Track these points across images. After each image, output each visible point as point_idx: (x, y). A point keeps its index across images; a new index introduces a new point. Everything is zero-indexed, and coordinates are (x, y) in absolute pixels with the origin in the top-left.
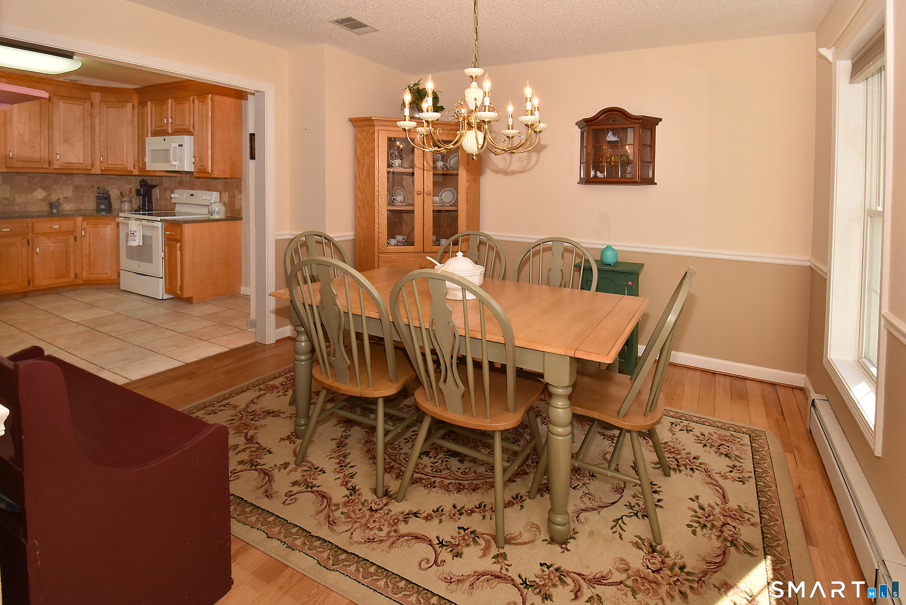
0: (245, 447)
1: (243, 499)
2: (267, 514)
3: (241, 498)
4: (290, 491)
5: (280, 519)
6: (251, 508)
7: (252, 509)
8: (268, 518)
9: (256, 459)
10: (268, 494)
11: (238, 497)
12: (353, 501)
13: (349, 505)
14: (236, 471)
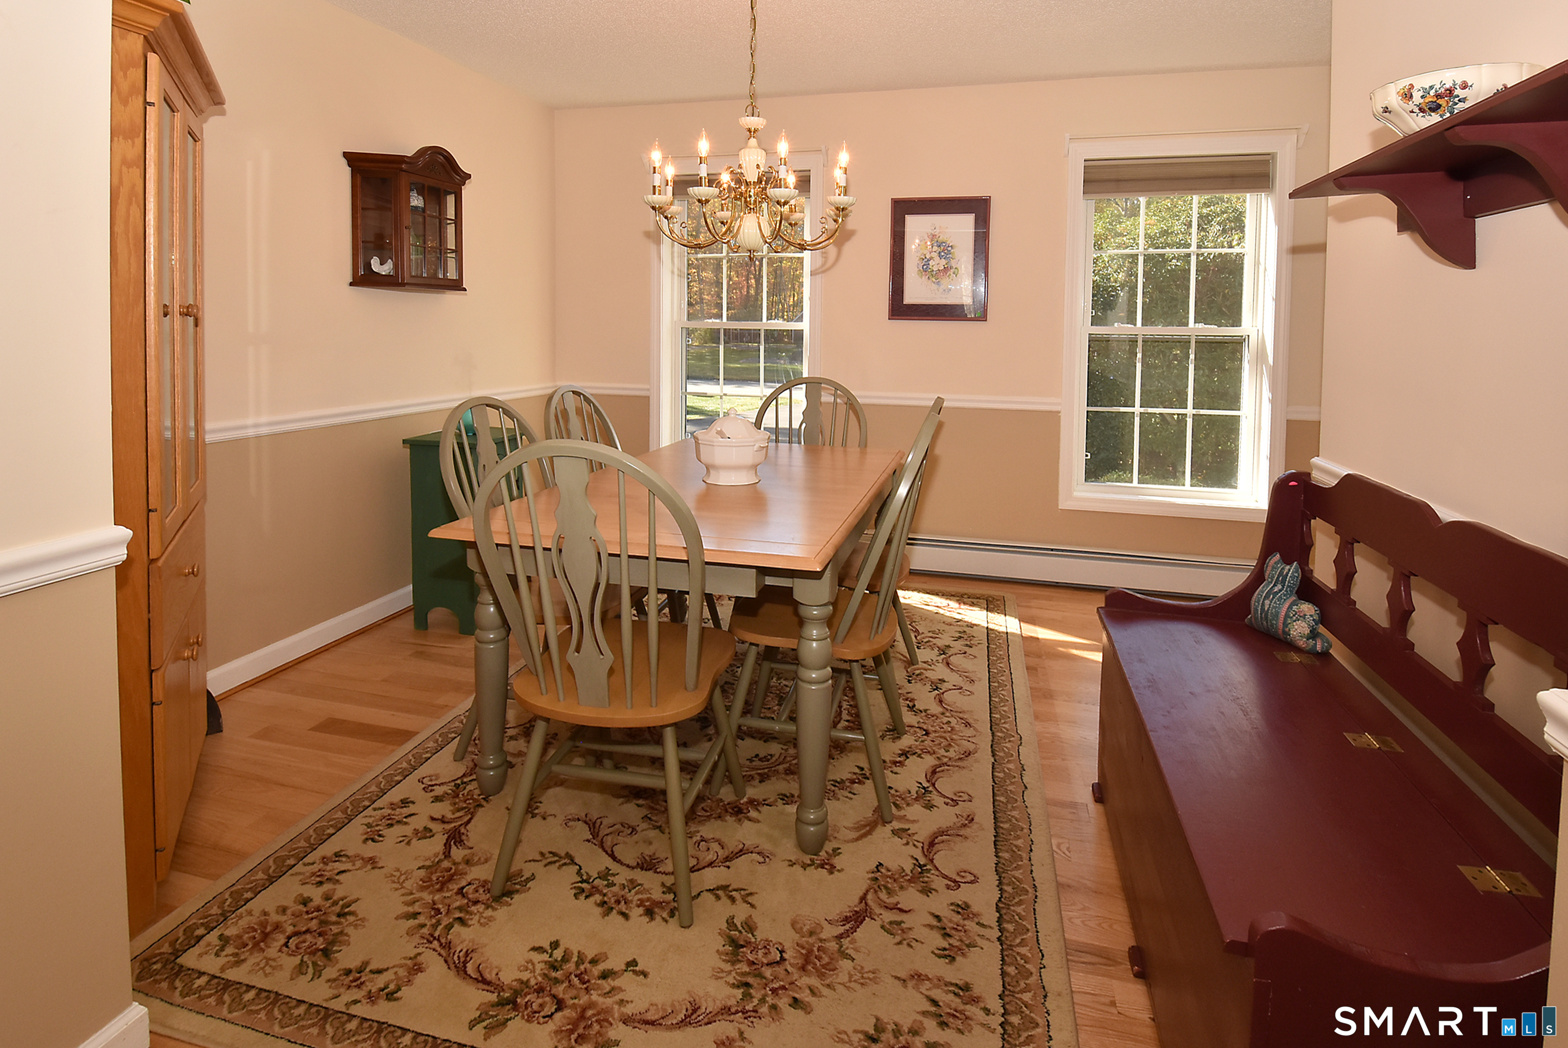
0: (882, 911)
1: (995, 842)
2: (999, 805)
3: (995, 845)
4: (947, 805)
5: (995, 791)
6: (1002, 825)
7: (1002, 822)
8: (1003, 802)
9: (907, 875)
10: (967, 822)
11: (995, 848)
12: (922, 750)
13: (929, 749)
14: (949, 883)
